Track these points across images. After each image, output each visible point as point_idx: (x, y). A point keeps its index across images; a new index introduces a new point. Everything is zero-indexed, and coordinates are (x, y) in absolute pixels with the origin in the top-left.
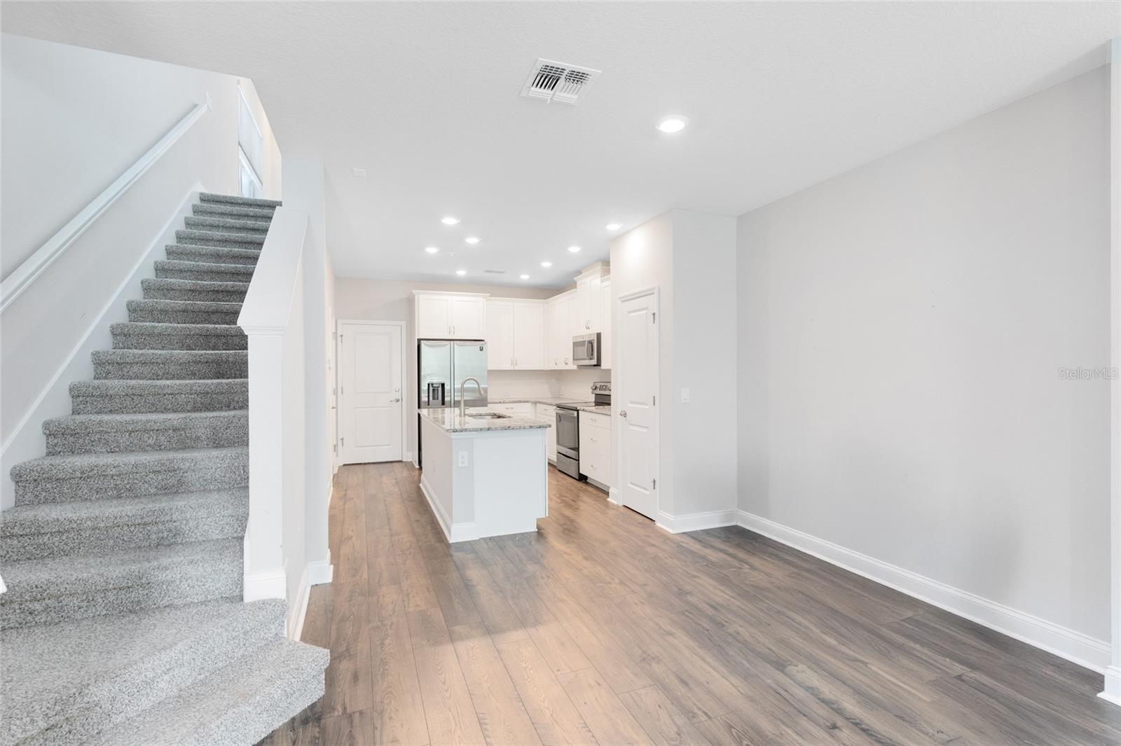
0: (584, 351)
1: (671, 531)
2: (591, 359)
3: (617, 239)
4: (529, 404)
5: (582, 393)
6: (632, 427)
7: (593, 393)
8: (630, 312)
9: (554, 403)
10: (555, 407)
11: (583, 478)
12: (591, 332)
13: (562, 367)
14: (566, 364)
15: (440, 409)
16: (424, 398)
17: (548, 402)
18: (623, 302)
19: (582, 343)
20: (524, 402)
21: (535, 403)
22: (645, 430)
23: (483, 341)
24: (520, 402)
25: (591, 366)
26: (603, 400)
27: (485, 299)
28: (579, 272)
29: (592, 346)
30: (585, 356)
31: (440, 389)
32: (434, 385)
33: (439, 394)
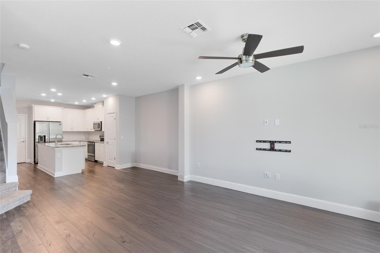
0: (97, 126)
1: (118, 169)
2: (99, 128)
3: (106, 98)
4: (78, 142)
5: (96, 138)
6: (110, 146)
7: (100, 138)
8: (109, 117)
9: (87, 141)
10: (87, 142)
11: (96, 161)
12: (99, 121)
13: (89, 130)
14: (91, 130)
15: (44, 144)
16: (37, 140)
17: (85, 141)
18: (107, 114)
19: (96, 124)
20: (76, 141)
21: (80, 141)
22: (113, 146)
23: (61, 122)
24: (75, 141)
25: (99, 130)
26: (102, 140)
27: (61, 109)
28: (95, 103)
29: (99, 125)
30: (97, 128)
31: (44, 137)
32: (41, 136)
33: (43, 139)
